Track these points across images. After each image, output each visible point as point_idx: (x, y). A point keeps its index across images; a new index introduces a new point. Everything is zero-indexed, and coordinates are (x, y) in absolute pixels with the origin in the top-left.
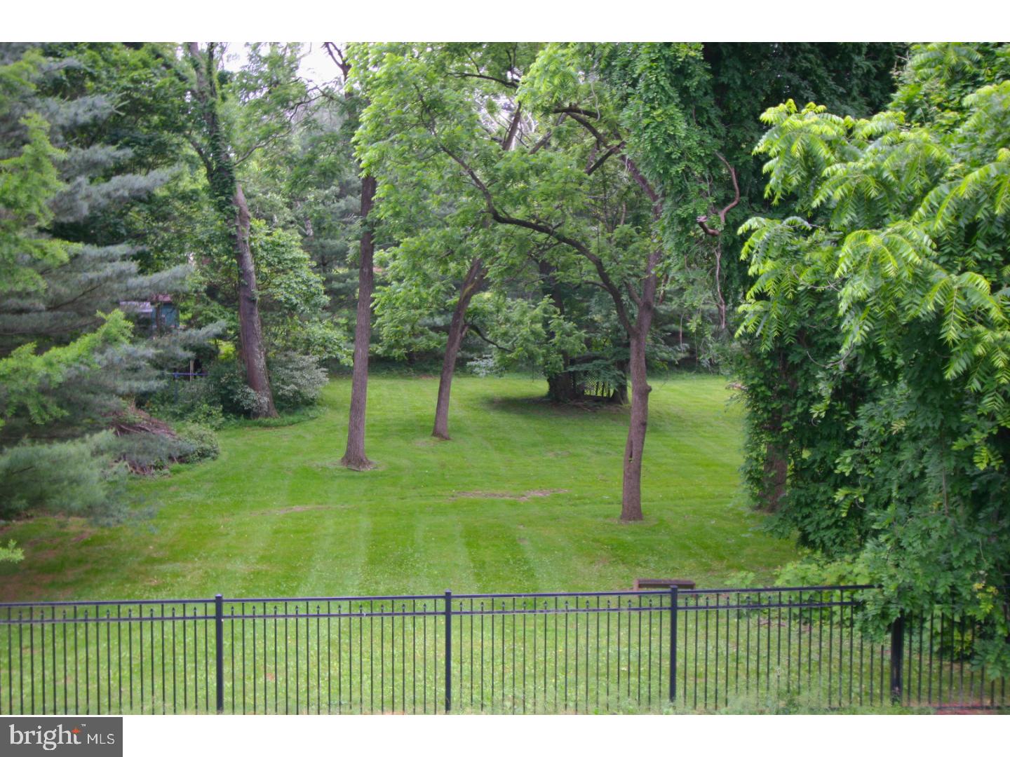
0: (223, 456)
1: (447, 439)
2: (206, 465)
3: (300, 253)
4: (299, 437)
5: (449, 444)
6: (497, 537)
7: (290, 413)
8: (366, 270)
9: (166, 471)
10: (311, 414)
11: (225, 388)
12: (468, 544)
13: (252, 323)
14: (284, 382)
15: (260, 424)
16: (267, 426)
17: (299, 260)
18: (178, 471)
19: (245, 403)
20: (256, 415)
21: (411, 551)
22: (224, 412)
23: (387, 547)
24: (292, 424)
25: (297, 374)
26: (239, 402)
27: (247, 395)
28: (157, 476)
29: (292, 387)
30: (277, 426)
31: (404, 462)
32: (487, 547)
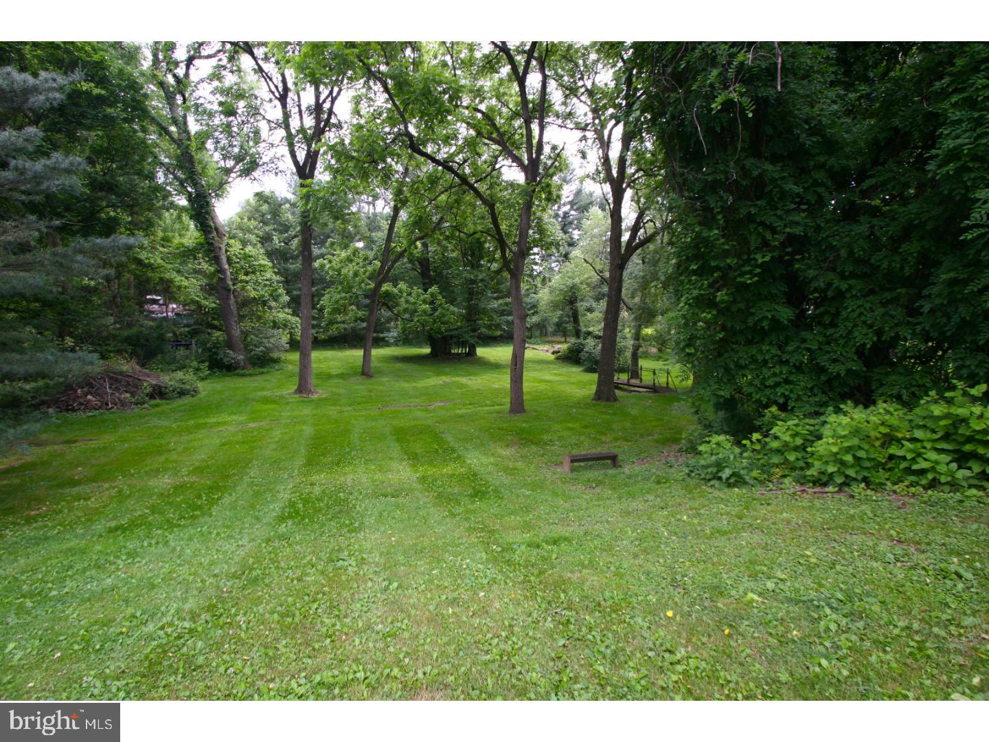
0: (203, 394)
1: (371, 377)
2: (186, 400)
3: (265, 262)
4: (267, 380)
5: (373, 380)
6: (421, 433)
7: (261, 367)
8: (306, 253)
9: (146, 405)
10: (277, 367)
11: (210, 351)
12: (398, 440)
13: (229, 305)
14: (256, 346)
15: (238, 375)
16: (243, 375)
17: (264, 266)
18: (157, 406)
19: (226, 360)
20: (236, 369)
21: (348, 450)
22: (210, 368)
23: (326, 448)
24: (263, 373)
25: (265, 341)
26: (221, 359)
27: (226, 355)
28: (136, 410)
29: (262, 348)
30: (251, 375)
31: (342, 391)
32: (415, 441)
